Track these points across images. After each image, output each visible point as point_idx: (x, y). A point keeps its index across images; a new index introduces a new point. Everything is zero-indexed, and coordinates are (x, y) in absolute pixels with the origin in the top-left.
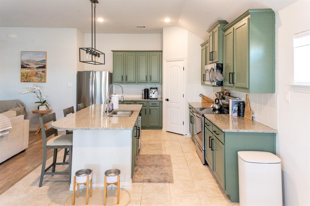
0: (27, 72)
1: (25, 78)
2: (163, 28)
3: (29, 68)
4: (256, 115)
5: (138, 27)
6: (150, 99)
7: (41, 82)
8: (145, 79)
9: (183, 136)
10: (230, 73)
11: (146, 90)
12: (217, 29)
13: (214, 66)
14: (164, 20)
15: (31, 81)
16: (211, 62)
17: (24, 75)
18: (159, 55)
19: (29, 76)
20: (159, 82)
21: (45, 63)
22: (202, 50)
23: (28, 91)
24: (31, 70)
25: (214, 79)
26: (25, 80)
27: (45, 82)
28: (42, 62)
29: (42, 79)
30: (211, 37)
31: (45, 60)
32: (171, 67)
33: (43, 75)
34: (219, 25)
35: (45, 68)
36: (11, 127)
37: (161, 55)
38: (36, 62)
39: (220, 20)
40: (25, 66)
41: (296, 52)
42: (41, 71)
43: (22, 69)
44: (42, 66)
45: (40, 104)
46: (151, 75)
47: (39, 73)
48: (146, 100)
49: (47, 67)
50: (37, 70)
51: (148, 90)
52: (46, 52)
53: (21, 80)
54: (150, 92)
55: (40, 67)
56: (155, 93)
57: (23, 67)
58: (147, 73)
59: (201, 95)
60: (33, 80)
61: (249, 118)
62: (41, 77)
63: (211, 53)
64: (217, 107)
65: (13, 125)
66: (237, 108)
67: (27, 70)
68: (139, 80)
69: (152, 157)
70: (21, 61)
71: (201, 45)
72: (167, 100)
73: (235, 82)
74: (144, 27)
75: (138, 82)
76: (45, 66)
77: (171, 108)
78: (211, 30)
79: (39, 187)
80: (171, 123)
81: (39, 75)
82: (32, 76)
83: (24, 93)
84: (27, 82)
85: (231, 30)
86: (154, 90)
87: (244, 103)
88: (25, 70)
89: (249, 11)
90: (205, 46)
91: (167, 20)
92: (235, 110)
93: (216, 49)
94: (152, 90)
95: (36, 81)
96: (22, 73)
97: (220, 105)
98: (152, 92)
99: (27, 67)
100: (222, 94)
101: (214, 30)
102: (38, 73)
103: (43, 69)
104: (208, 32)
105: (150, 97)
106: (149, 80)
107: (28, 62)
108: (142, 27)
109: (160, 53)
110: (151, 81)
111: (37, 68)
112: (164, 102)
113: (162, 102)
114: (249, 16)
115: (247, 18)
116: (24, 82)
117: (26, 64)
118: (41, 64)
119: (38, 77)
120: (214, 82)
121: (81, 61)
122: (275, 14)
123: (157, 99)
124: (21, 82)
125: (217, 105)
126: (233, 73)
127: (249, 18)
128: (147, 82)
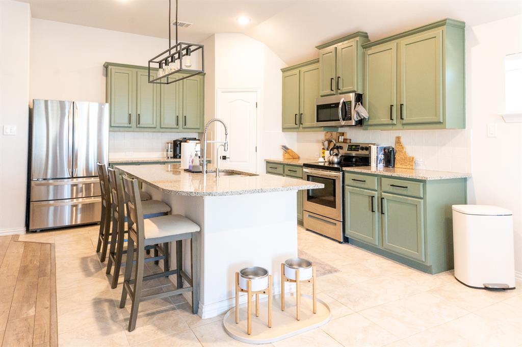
2: (216, 35)
5: (175, 24)
10: (391, 106)
11: (177, 142)
13: (351, 98)
20: (199, 129)
22: (285, 77)
30: (329, 57)
37: (202, 81)
48: (176, 160)
51: (180, 141)
58: (177, 112)
59: (285, 148)
63: (331, 79)
66: (383, 156)
68: (162, 123)
71: (282, 69)
72: (224, 158)
73: (404, 116)
74: (188, 26)
75: (161, 128)
78: (326, 45)
87: (393, 149)
89: (447, 21)
90: (293, 69)
92: (380, 159)
101: (341, 46)
104: (319, 49)
108: (182, 25)
109: (202, 77)
110: (185, 127)
125: (335, 157)
126: (401, 105)
127: (443, 31)
128: (178, 128)
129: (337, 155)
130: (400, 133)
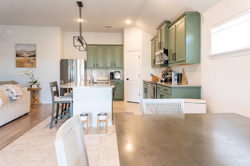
0: (21, 60)
1: (19, 65)
2: (124, 29)
3: (22, 56)
4: (189, 80)
5: (106, 27)
6: (115, 79)
7: (32, 67)
8: (110, 65)
9: (139, 104)
10: (173, 54)
11: (112, 73)
12: (164, 26)
13: (162, 51)
14: (126, 21)
15: (24, 66)
16: (160, 49)
17: (19, 62)
18: (120, 48)
19: (23, 63)
20: (121, 68)
21: (35, 53)
22: (152, 44)
23: (24, 74)
24: (24, 58)
25: (163, 59)
26: (20, 66)
27: (35, 67)
28: (33, 52)
29: (33, 65)
30: (159, 33)
31: (35, 51)
32: (130, 56)
33: (34, 62)
34: (165, 24)
35: (35, 57)
36: (22, 94)
37: (122, 48)
38: (28, 52)
39: (166, 20)
40: (19, 55)
41: (213, 36)
42: (32, 59)
43: (17, 58)
44: (33, 55)
45: (33, 83)
46: (115, 62)
47: (31, 60)
48: (112, 80)
49: (37, 56)
50: (28, 58)
51: (113, 73)
52: (36, 45)
53: (16, 66)
54: (115, 74)
55: (31, 56)
56: (118, 75)
57: (17, 56)
58: (112, 61)
59: (152, 75)
60: (25, 66)
61: (184, 82)
62: (32, 63)
63: (160, 44)
64: (163, 80)
65: (23, 93)
66: (177, 77)
67: (21, 58)
68: (106, 66)
69: (121, 114)
70: (16, 51)
71: (151, 40)
72: (128, 79)
73: (176, 59)
74: (111, 27)
75: (106, 68)
76: (35, 55)
77: (130, 85)
78: (159, 28)
79: (50, 129)
80: (130, 96)
81: (31, 62)
82: (25, 63)
83: (20, 74)
84: (21, 67)
85: (173, 26)
86: (117, 73)
87: (181, 74)
88: (19, 58)
89: (186, 13)
90: (154, 40)
91: (128, 22)
92: (175, 79)
93: (163, 41)
94: (116, 73)
95: (28, 67)
96: (16, 60)
97: (165, 78)
98: (116, 74)
99: (20, 56)
100: (166, 72)
101: (162, 28)
102: (29, 60)
103: (34, 57)
104: (157, 30)
105: (115, 78)
106: (113, 66)
107: (21, 52)
108: (109, 27)
109: (122, 46)
110: (115, 67)
111: (29, 56)
112: (125, 81)
113: (123, 81)
114: (186, 16)
115: (184, 17)
116: (19, 67)
117: (20, 54)
118: (32, 54)
119: (30, 63)
120: (162, 62)
121: (75, 45)
122: (200, 15)
123: (120, 79)
124: (16, 67)
125: (163, 78)
126: (175, 53)
127: (185, 18)
128: (112, 68)
129: (164, 77)
130: (183, 67)
